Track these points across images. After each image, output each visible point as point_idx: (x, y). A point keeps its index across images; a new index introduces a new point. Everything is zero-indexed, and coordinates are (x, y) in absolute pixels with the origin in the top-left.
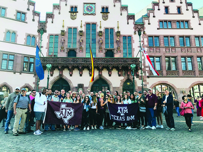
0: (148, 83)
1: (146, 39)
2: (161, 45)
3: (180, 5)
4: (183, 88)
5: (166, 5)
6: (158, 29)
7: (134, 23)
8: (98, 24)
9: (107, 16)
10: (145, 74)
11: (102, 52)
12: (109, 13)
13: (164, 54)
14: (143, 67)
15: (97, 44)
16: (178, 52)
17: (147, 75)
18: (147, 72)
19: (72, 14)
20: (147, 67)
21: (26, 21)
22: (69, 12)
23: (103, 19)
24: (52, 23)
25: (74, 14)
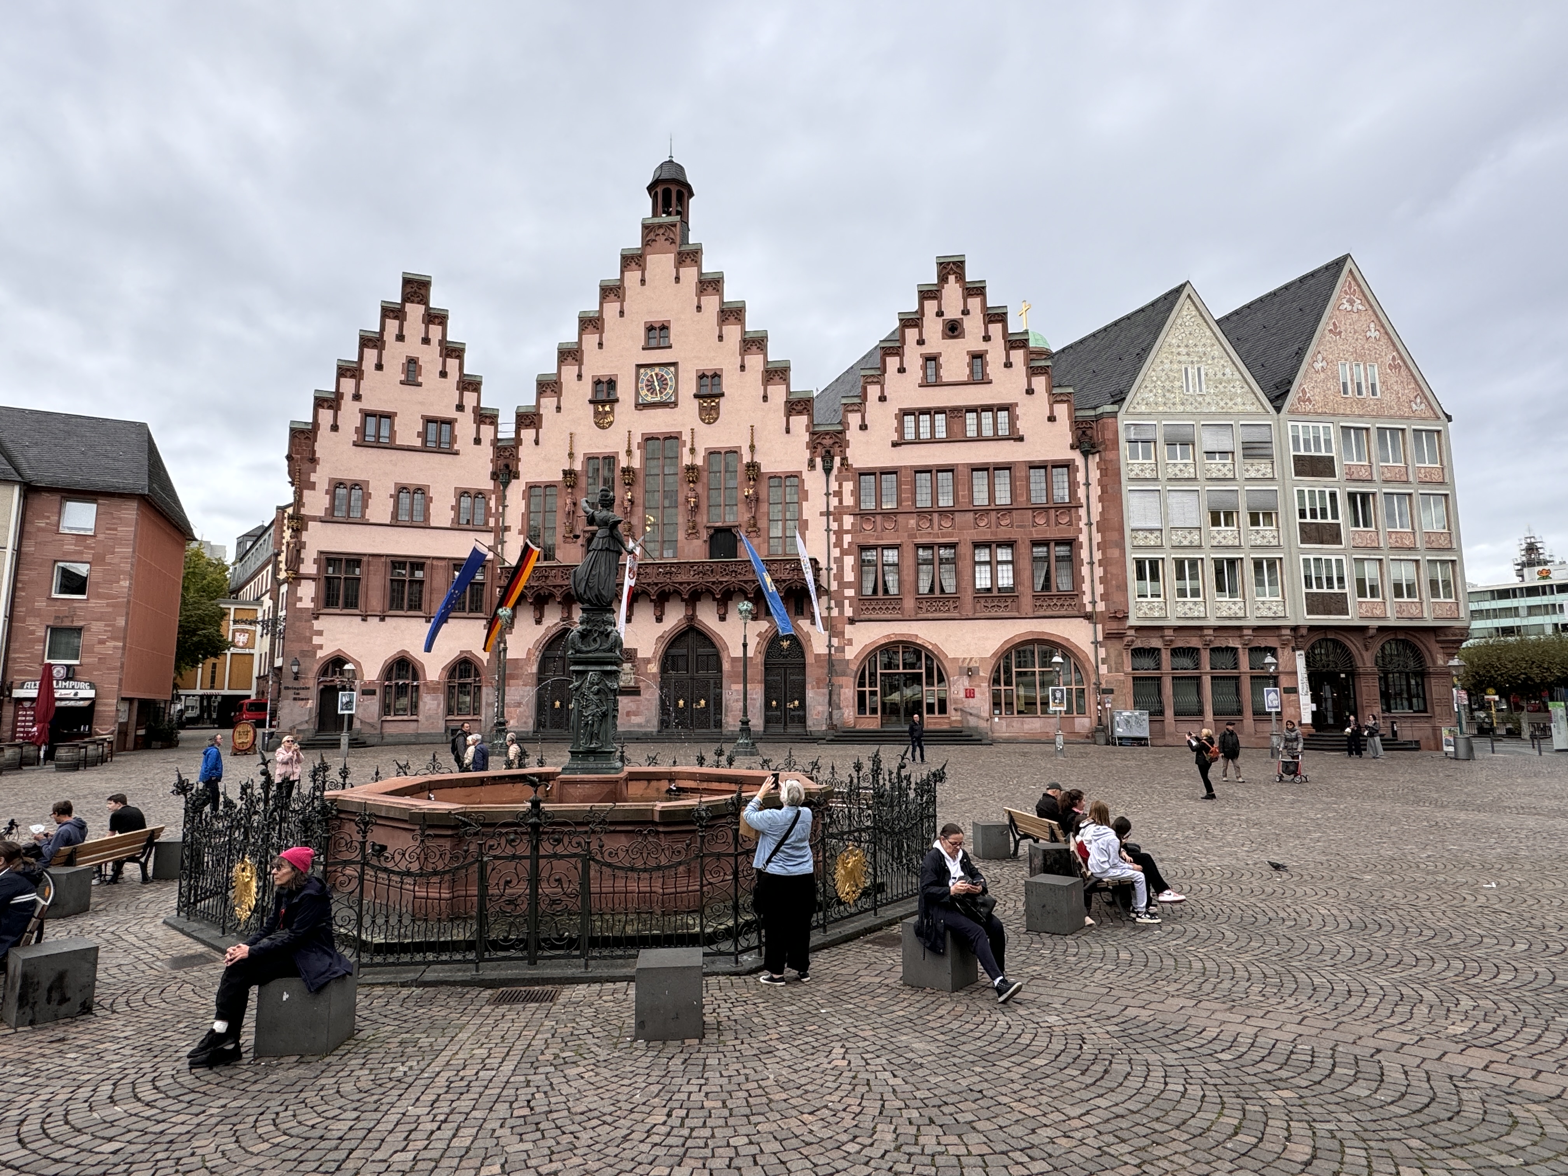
0: (850, 642)
1: (851, 483)
2: (904, 504)
3: (981, 346)
4: (971, 659)
5: (927, 349)
6: (895, 445)
7: (807, 426)
8: (686, 437)
9: (717, 408)
10: (842, 612)
11: (698, 538)
12: (722, 395)
13: (912, 536)
14: (834, 586)
15: (681, 509)
16: (962, 529)
17: (849, 612)
18: (847, 602)
19: (601, 409)
20: (849, 585)
21: (456, 447)
22: (591, 402)
23: (703, 420)
24: (537, 442)
25: (607, 408)
